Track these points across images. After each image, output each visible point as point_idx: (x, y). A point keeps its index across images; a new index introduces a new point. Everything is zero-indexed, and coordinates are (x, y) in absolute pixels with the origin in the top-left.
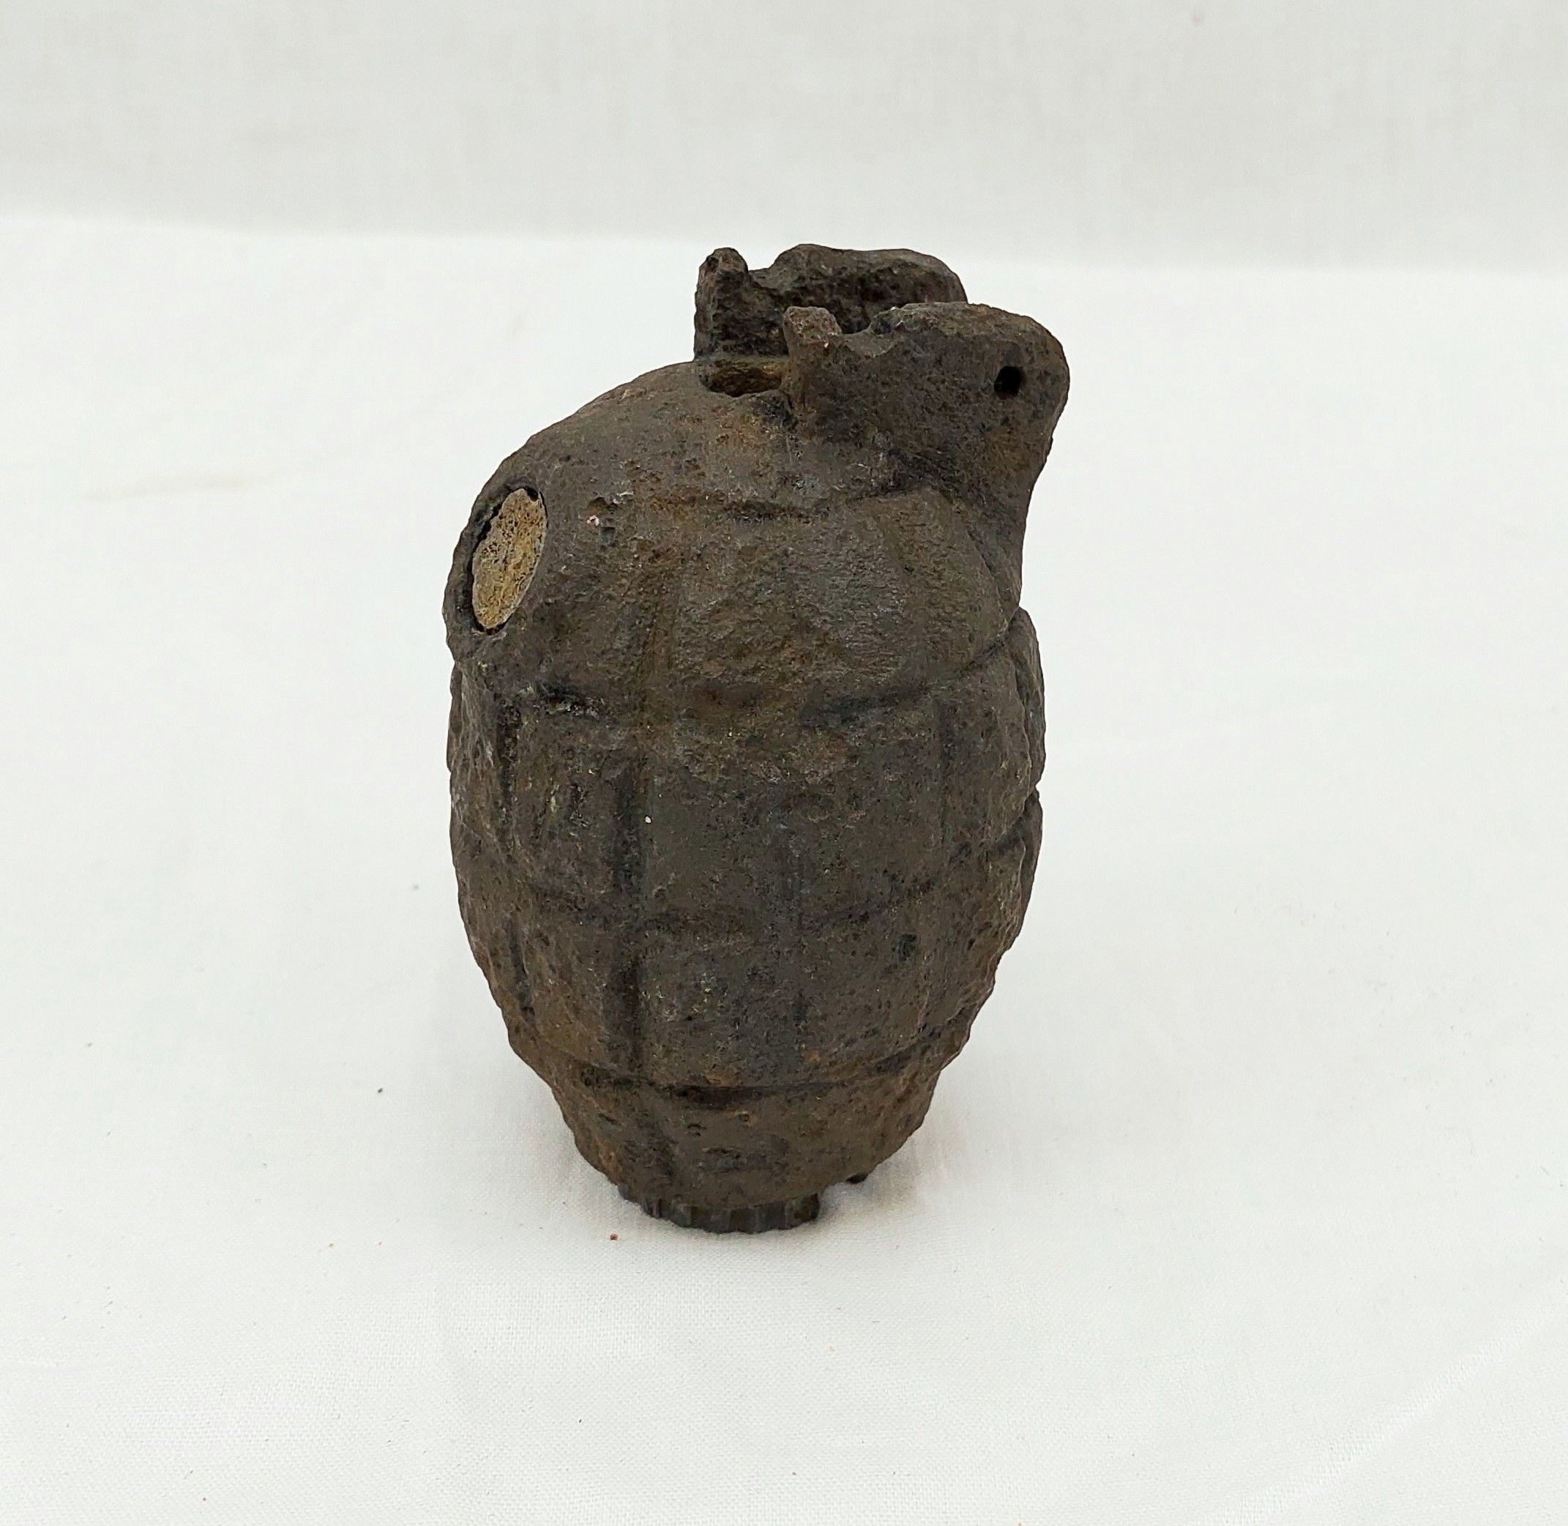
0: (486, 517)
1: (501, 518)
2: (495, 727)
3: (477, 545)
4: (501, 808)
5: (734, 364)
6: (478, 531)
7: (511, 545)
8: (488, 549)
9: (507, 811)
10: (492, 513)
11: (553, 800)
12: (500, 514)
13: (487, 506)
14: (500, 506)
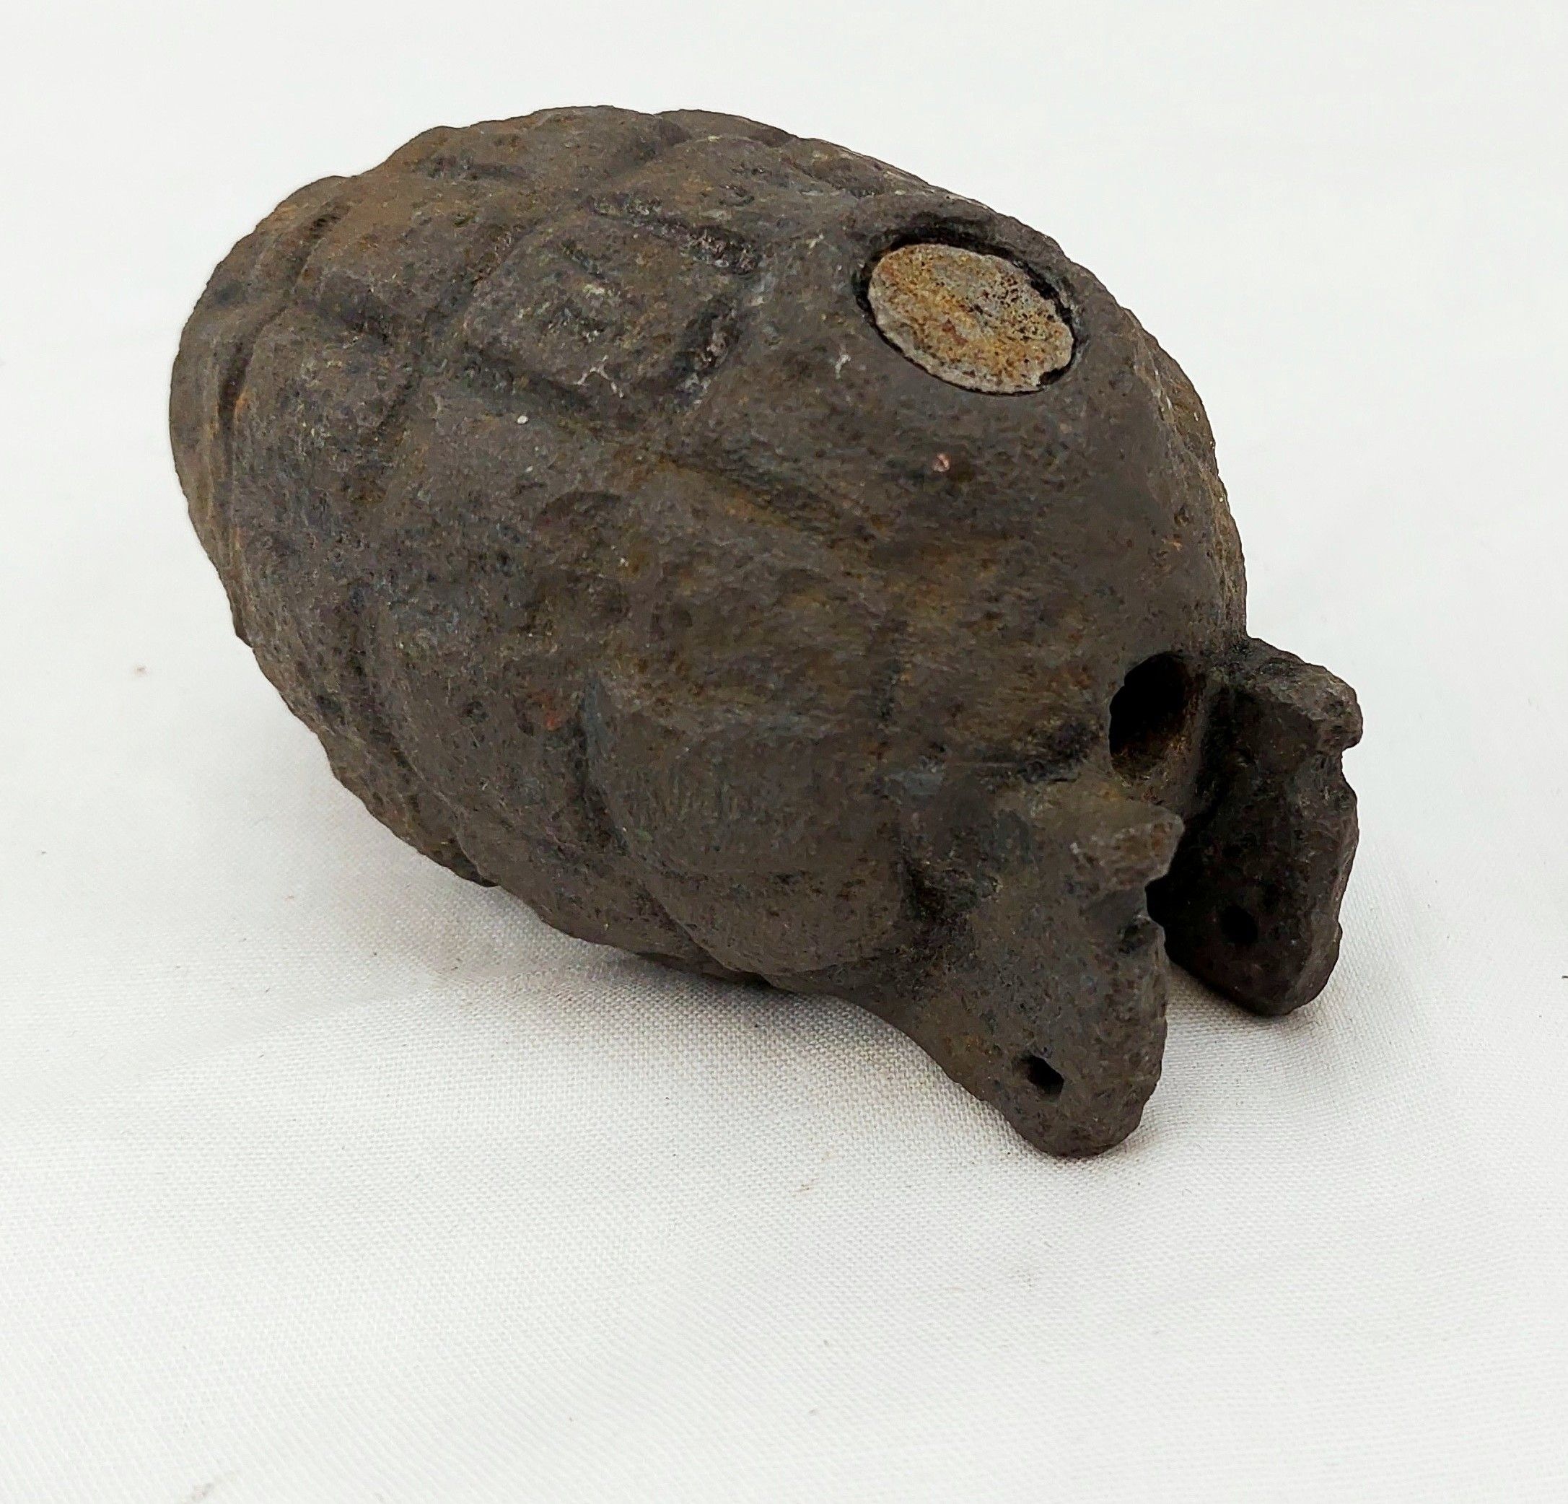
0: (1063, 295)
1: (1050, 317)
2: (744, 233)
3: (1030, 272)
4: (650, 209)
5: (1197, 699)
6: (1050, 278)
7: (998, 323)
8: (1014, 287)
9: (643, 216)
10: (1066, 305)
11: (601, 291)
12: (1055, 316)
13: (1077, 302)
14: (1068, 321)
